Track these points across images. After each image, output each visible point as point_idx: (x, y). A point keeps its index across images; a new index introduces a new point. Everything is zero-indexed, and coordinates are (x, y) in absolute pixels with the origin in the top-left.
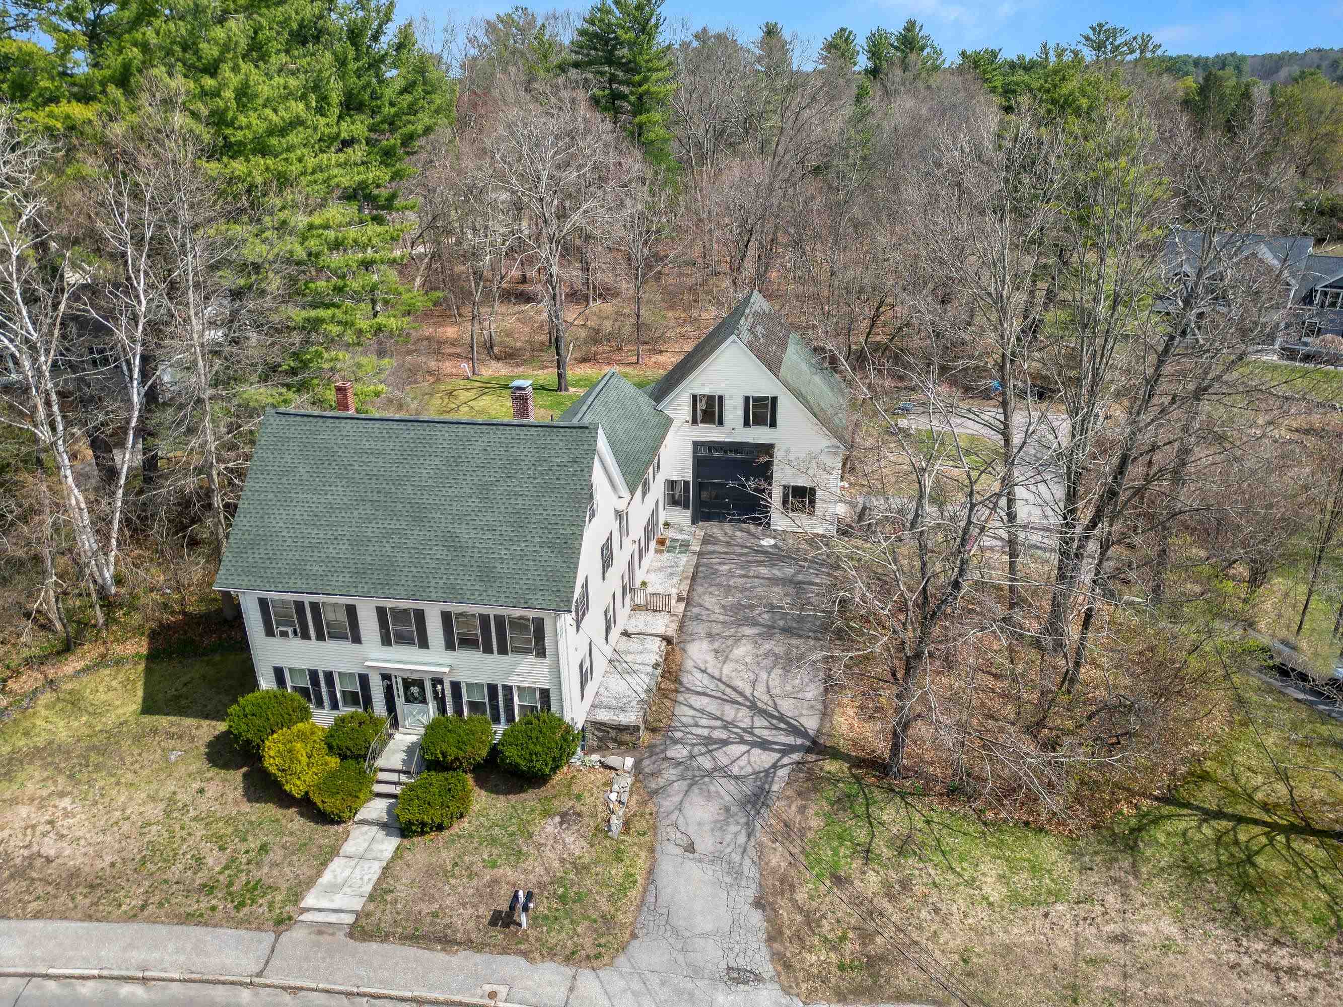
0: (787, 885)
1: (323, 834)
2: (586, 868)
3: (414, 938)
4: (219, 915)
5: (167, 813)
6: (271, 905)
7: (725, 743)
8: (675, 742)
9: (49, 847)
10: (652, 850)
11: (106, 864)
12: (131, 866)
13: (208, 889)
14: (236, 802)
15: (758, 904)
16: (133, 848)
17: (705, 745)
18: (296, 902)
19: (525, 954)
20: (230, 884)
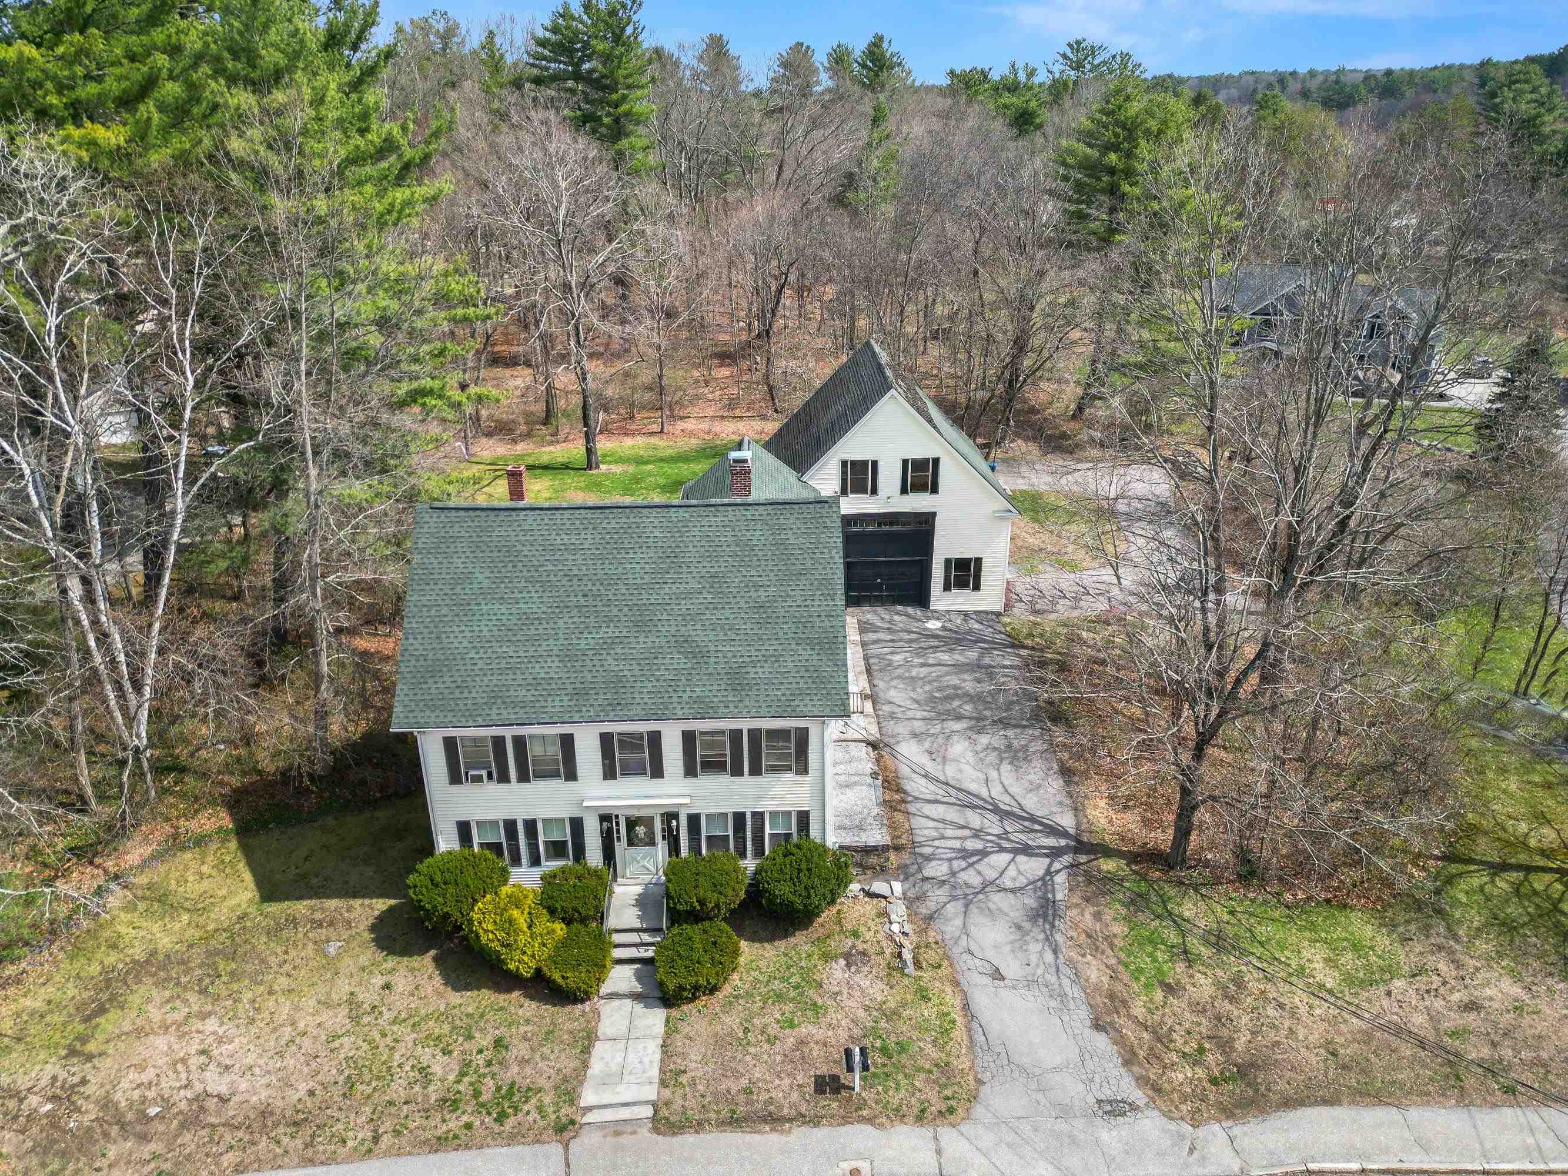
0: (1117, 1002)
1: (568, 1018)
2: (895, 1013)
3: (733, 1122)
4: (479, 1132)
5: (355, 1019)
6: (540, 1109)
7: (983, 854)
8: (928, 858)
9: (216, 1083)
10: (956, 983)
11: (302, 1093)
12: (336, 1092)
13: (450, 1103)
14: (440, 995)
15: (1098, 1026)
16: (330, 1070)
17: (964, 858)
18: (572, 1102)
19: (870, 1121)
20: (477, 1094)
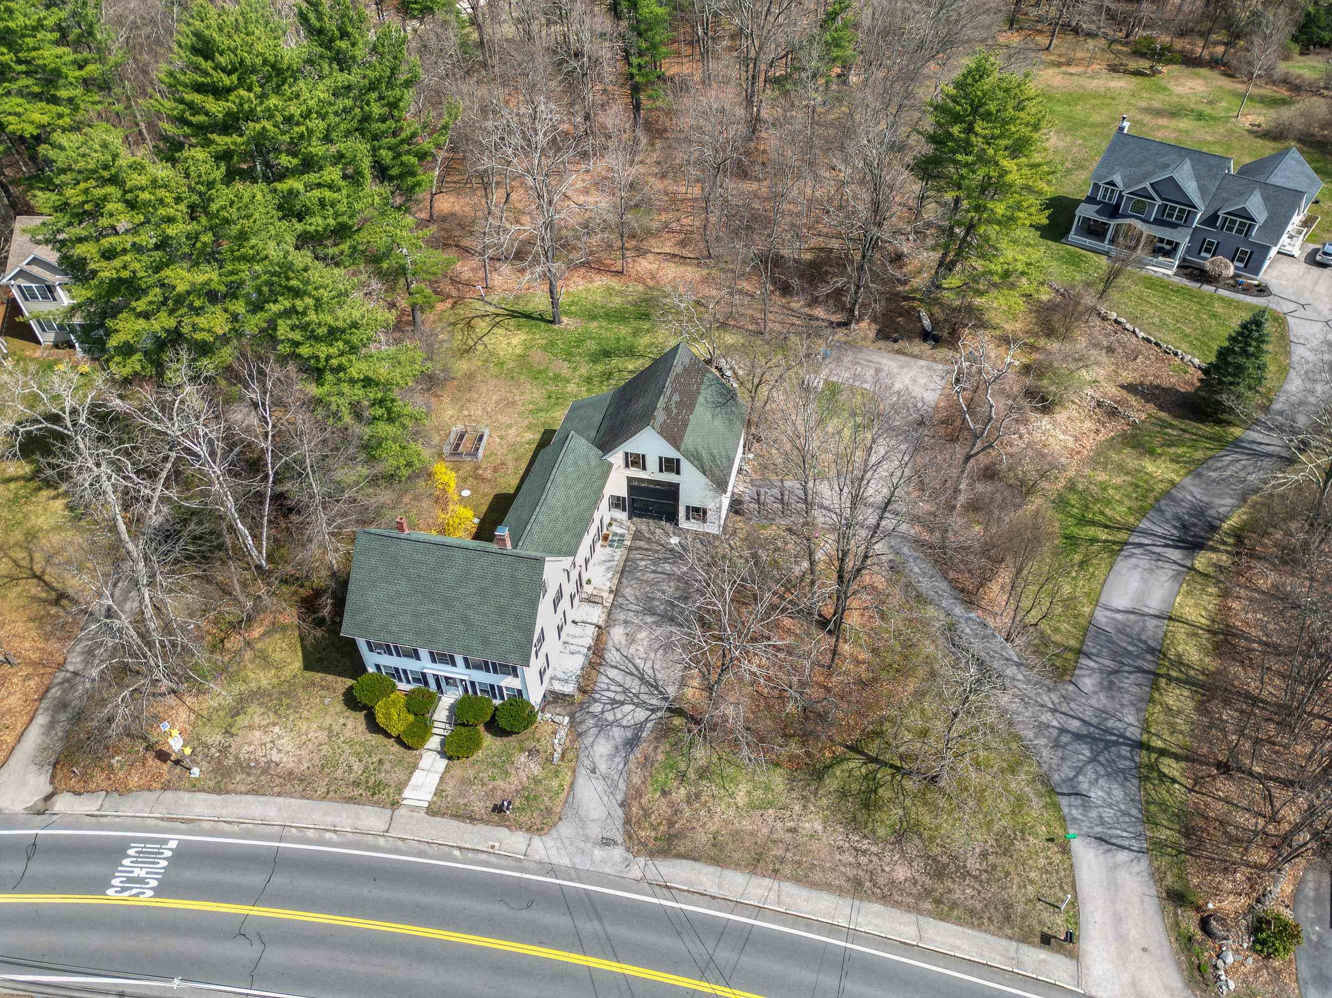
0: (639, 794)
1: (408, 755)
2: (540, 781)
3: (456, 816)
4: (364, 798)
5: (330, 738)
6: (388, 795)
7: (622, 703)
8: (595, 701)
9: (276, 757)
10: (574, 771)
11: (305, 768)
12: (317, 769)
13: (356, 784)
14: (364, 734)
15: (622, 805)
16: (316, 761)
17: (612, 704)
18: (400, 794)
19: (507, 827)
20: (367, 782)
